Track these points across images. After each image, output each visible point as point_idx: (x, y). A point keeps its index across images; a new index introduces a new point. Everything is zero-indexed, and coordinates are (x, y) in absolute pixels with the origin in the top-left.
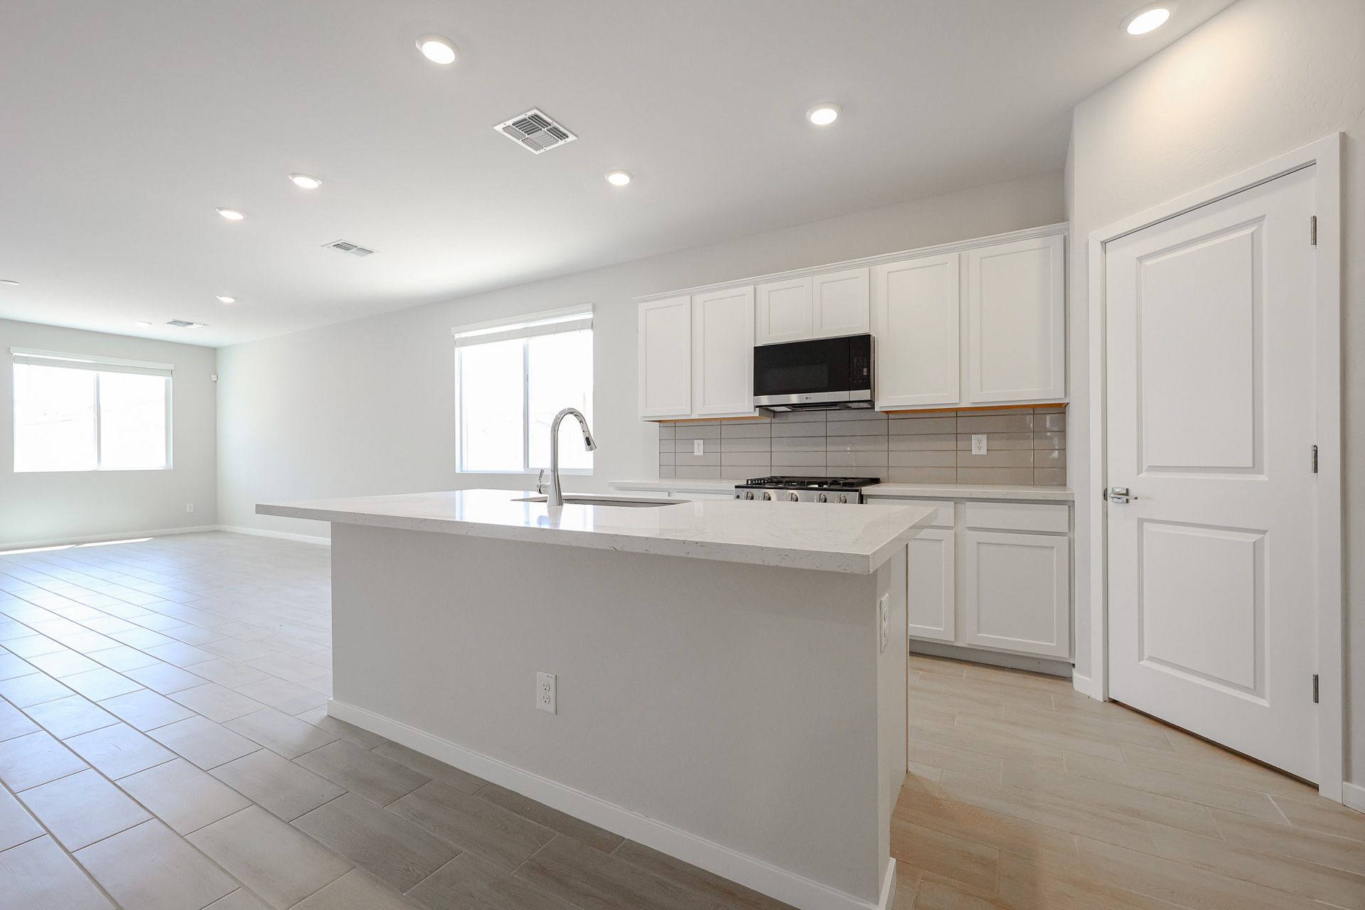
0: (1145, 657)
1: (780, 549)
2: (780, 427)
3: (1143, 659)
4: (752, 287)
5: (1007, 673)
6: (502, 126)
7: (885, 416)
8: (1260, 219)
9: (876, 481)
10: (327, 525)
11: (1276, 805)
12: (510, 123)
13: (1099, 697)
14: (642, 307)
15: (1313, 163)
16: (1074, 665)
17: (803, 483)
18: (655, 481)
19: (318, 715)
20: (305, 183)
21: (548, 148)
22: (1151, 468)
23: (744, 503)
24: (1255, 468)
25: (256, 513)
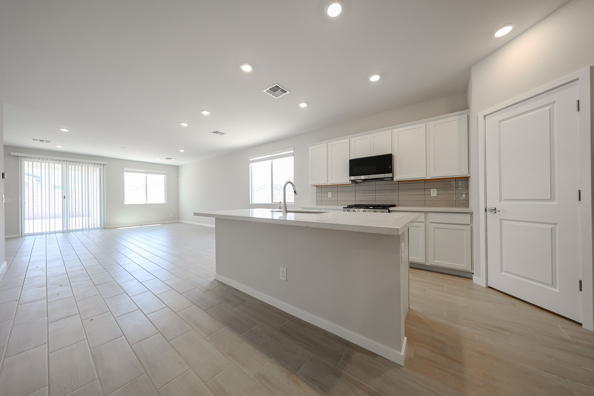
0: (504, 271)
1: (366, 226)
2: (358, 187)
3: (502, 272)
4: (349, 139)
5: (446, 275)
6: (266, 90)
7: (398, 183)
8: (554, 102)
9: (394, 206)
10: (214, 219)
11: (563, 330)
12: (268, 89)
13: (484, 285)
14: (310, 148)
15: (578, 79)
16: (473, 273)
17: (367, 207)
18: (315, 206)
19: (212, 279)
20: (206, 113)
21: (280, 96)
22: (505, 200)
23: (346, 212)
24: (552, 199)
25: (194, 215)
